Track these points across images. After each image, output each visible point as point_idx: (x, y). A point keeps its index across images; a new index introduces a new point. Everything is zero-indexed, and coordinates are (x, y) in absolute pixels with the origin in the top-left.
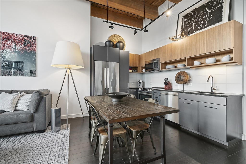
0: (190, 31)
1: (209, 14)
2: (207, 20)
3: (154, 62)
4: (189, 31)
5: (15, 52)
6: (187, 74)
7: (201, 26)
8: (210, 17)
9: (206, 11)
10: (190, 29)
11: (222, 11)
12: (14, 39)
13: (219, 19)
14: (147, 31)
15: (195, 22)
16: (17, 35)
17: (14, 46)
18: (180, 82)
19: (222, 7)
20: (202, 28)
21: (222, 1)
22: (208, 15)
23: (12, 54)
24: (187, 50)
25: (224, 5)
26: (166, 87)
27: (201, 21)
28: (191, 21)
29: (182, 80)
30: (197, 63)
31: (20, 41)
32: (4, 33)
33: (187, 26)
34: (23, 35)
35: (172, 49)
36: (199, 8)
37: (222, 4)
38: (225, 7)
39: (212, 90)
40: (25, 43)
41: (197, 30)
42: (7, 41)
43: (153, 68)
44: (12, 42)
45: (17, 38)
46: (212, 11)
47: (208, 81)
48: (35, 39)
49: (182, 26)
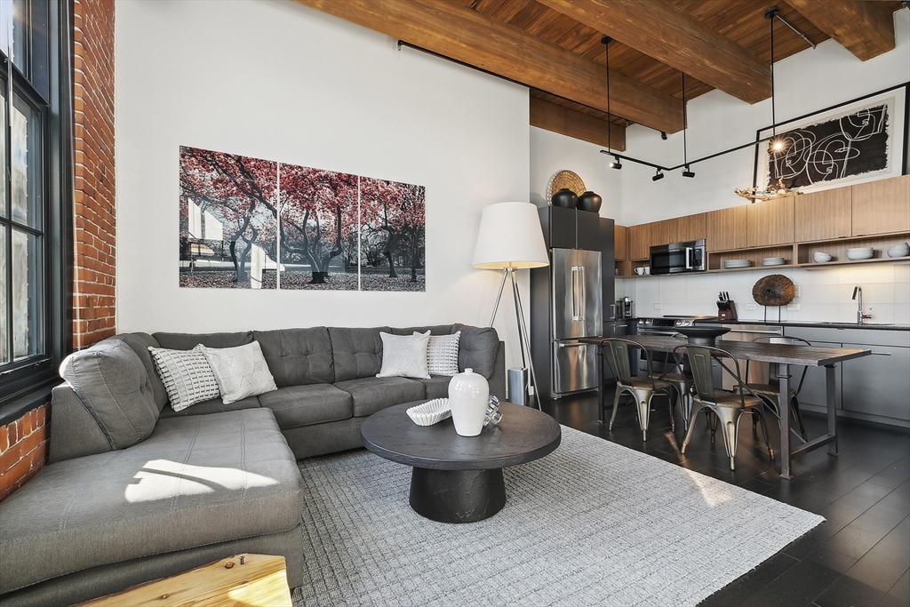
0: (798, 180)
1: (850, 144)
2: (846, 159)
3: (688, 249)
4: (795, 178)
5: (385, 228)
6: (789, 283)
7: (830, 171)
8: (852, 153)
9: (842, 137)
10: (796, 174)
11: (885, 145)
12: (382, 194)
13: (879, 162)
14: (692, 175)
15: (811, 159)
16: (388, 183)
17: (382, 213)
18: (772, 301)
19: (884, 136)
20: (831, 177)
21: (884, 123)
22: (849, 148)
23: (380, 233)
24: (797, 226)
25: (889, 131)
26: (724, 315)
27: (828, 158)
28: (799, 154)
29: (779, 297)
30: (820, 256)
31: (394, 199)
32: (365, 179)
33: (787, 165)
34: (399, 184)
35: (747, 221)
36: (820, 126)
37: (884, 129)
38: (892, 139)
39: (859, 319)
40: (404, 204)
41: (817, 178)
42: (369, 200)
43: (685, 265)
44: (380, 202)
45: (388, 191)
46: (858, 139)
47: (854, 298)
48: (423, 193)
49: (772, 164)
